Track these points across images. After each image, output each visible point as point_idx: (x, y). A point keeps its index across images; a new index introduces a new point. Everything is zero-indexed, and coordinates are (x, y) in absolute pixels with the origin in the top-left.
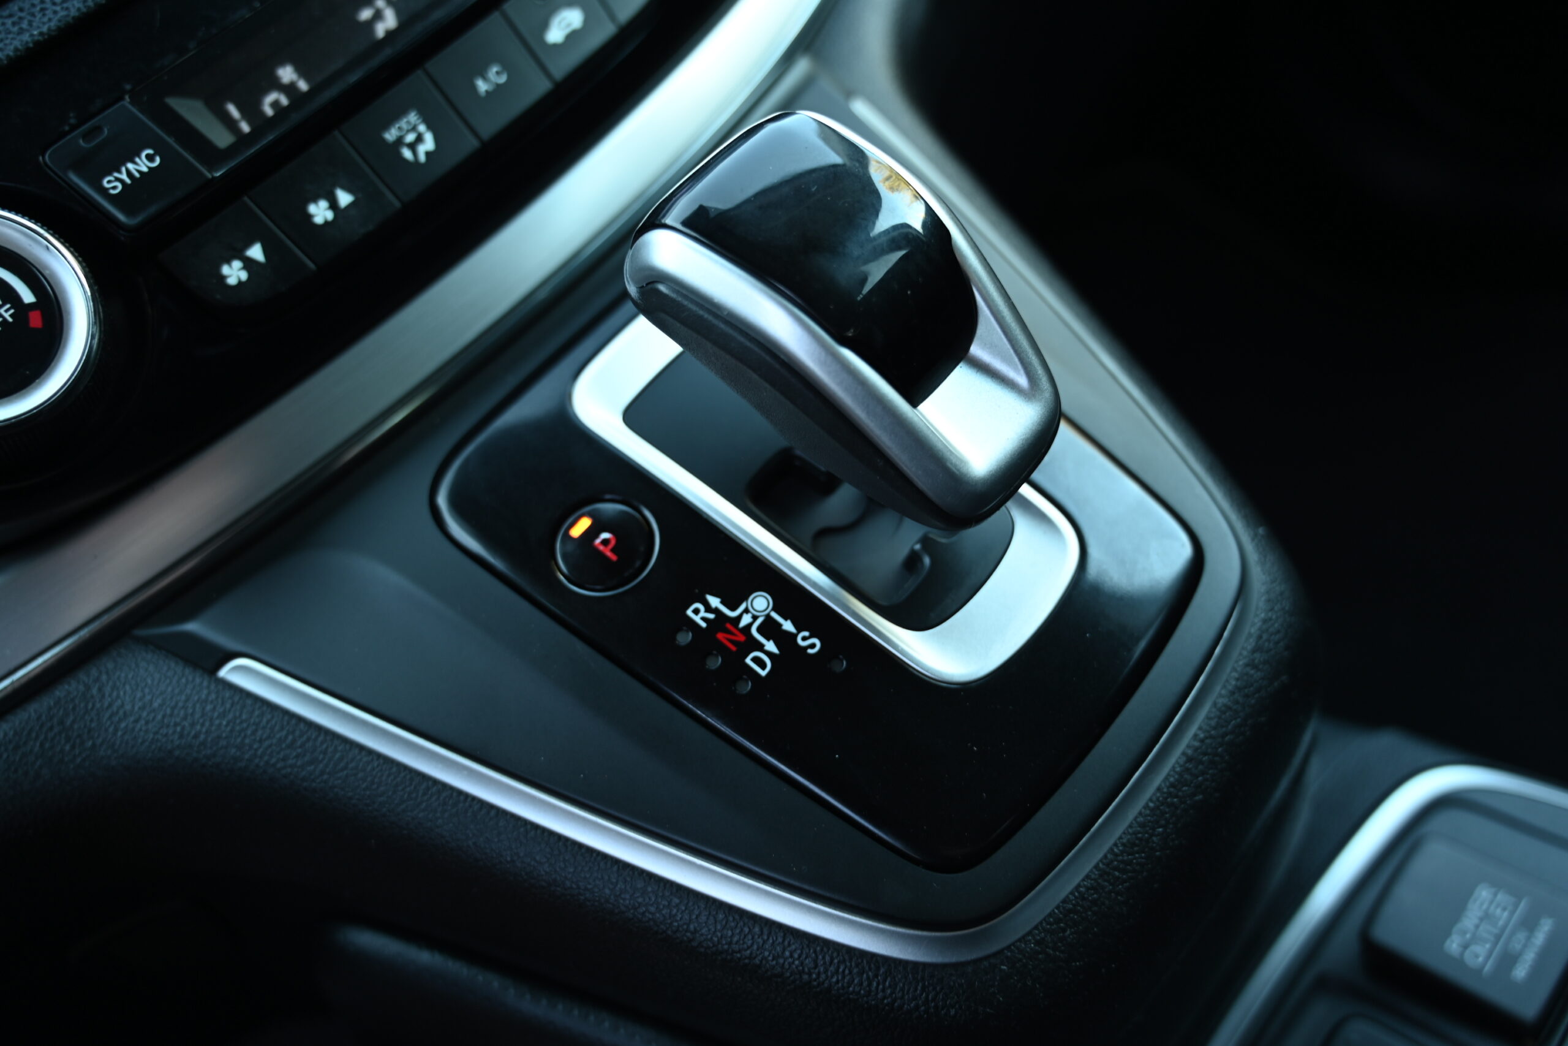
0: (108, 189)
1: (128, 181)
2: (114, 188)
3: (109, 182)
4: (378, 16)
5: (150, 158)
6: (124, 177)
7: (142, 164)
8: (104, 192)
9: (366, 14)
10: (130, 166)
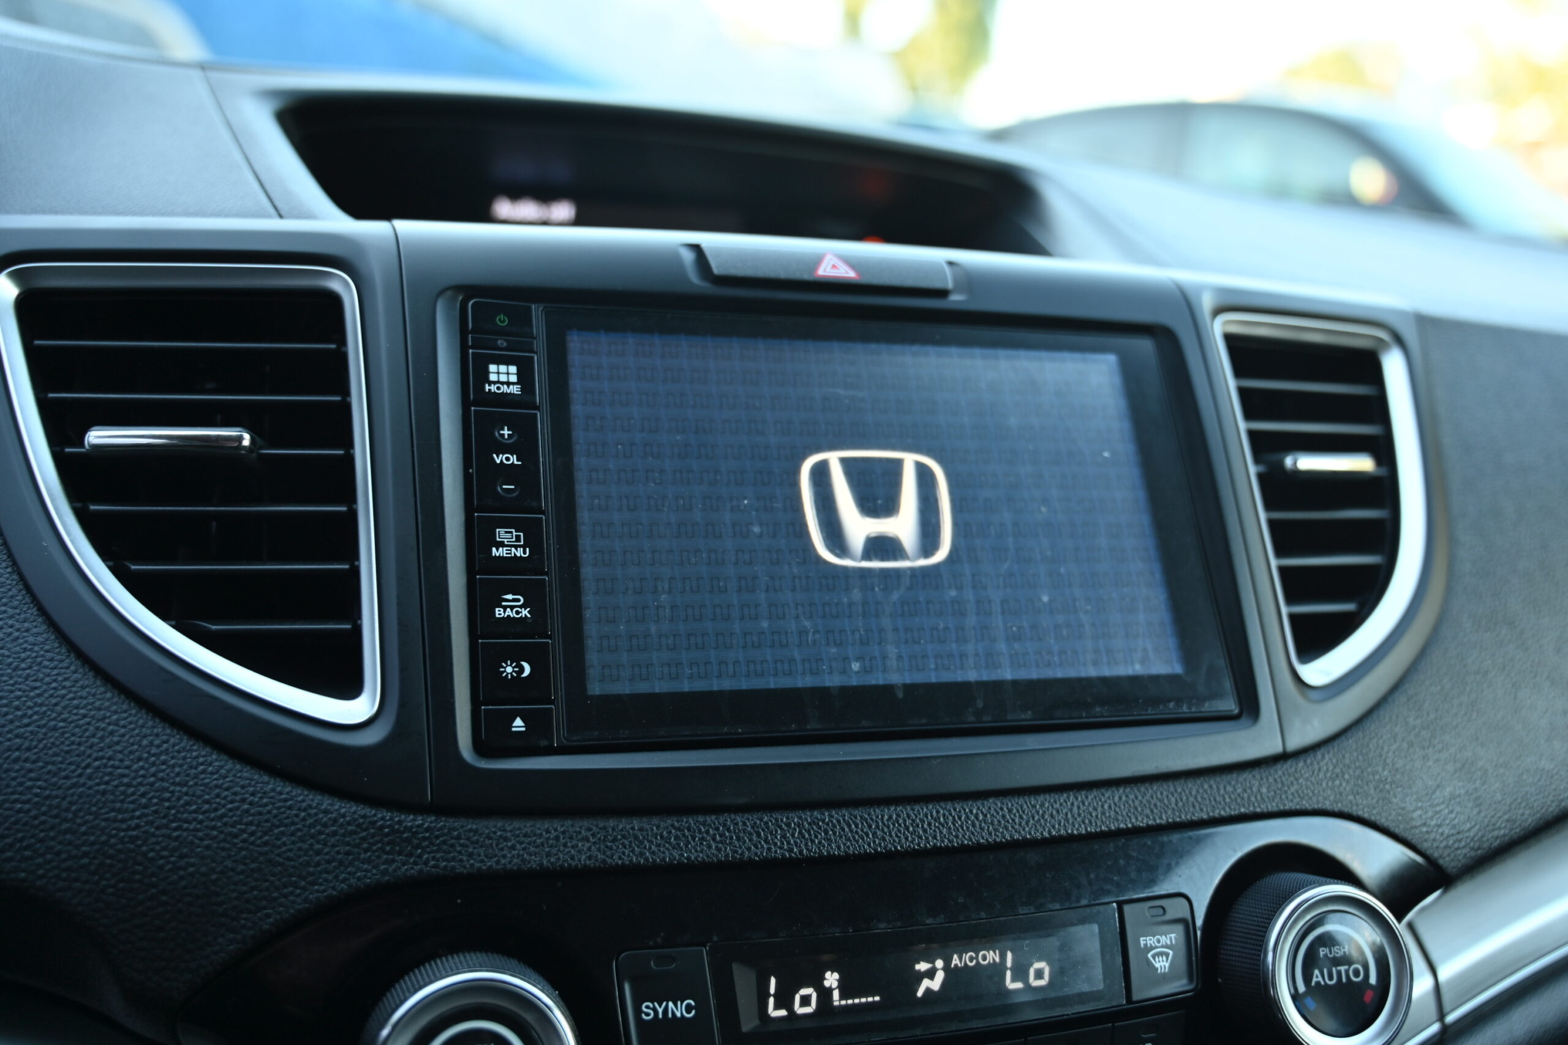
0: (643, 1012)
1: (660, 1016)
2: (648, 1014)
3: (647, 1007)
4: (931, 974)
5: (689, 1009)
6: (660, 1010)
7: (678, 1010)
8: (638, 1011)
9: (922, 966)
10: (671, 1004)
